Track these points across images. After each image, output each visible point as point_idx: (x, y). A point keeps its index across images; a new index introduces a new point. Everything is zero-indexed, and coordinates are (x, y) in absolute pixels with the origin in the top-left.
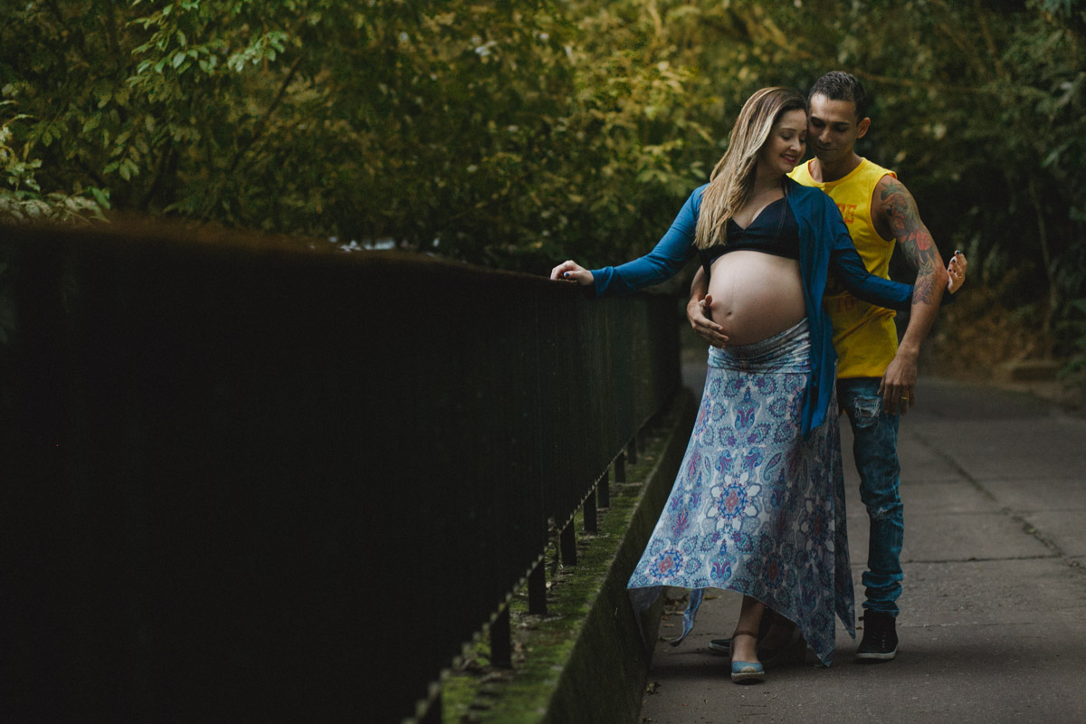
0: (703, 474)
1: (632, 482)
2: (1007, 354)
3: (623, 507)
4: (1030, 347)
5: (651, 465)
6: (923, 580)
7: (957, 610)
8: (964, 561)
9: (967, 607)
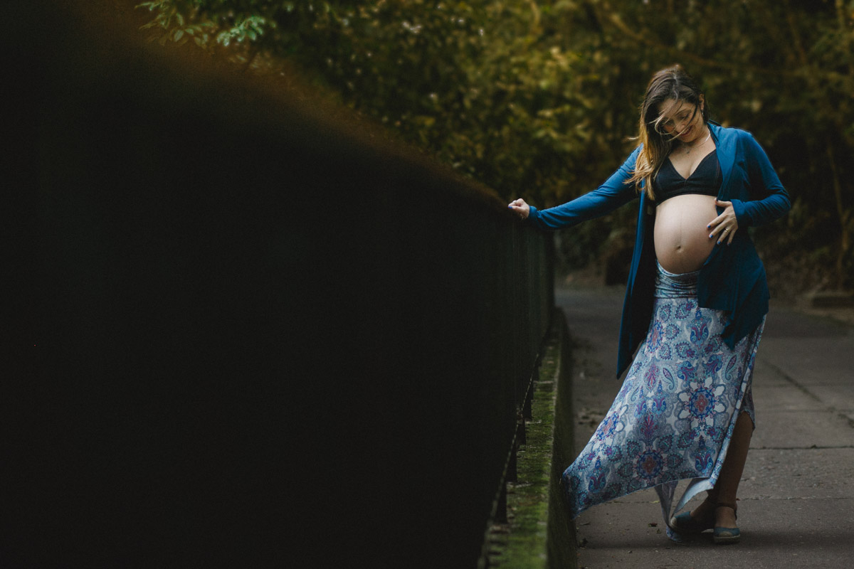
0: (663, 382)
1: (545, 380)
2: (807, 286)
3: (544, 400)
4: (825, 280)
5: (554, 367)
6: (778, 462)
7: (811, 486)
8: (807, 448)
9: (819, 484)
